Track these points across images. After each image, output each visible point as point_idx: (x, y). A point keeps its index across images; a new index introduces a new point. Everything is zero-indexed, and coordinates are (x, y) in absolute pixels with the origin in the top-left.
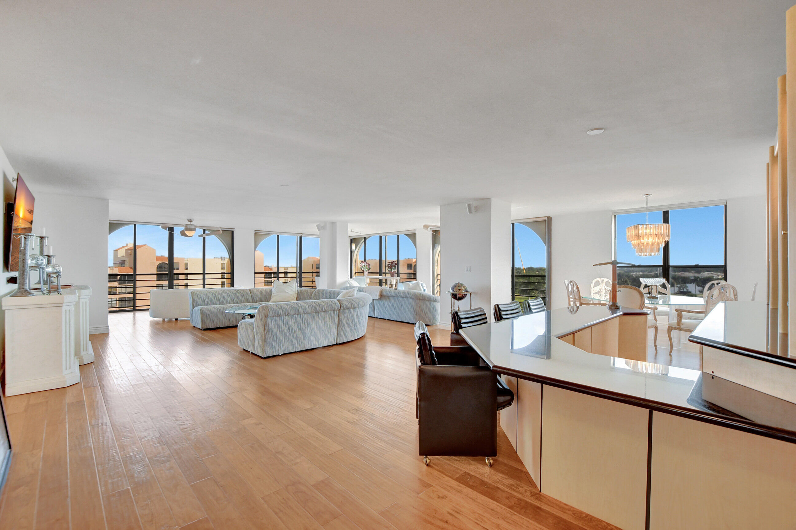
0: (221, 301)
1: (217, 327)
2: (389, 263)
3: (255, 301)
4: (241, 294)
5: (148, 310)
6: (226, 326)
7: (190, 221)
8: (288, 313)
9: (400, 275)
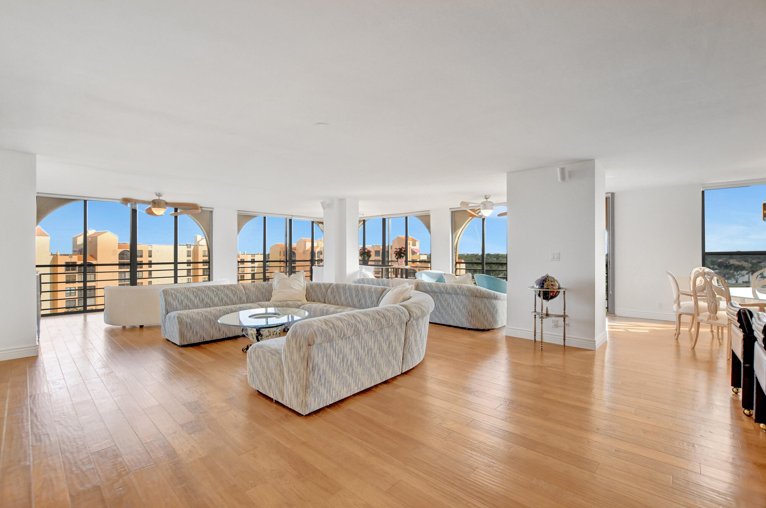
0: (205, 302)
1: (202, 341)
2: (397, 249)
3: (250, 300)
4: (232, 292)
5: (102, 310)
6: (215, 338)
7: (159, 195)
8: (344, 336)
9: (409, 263)
